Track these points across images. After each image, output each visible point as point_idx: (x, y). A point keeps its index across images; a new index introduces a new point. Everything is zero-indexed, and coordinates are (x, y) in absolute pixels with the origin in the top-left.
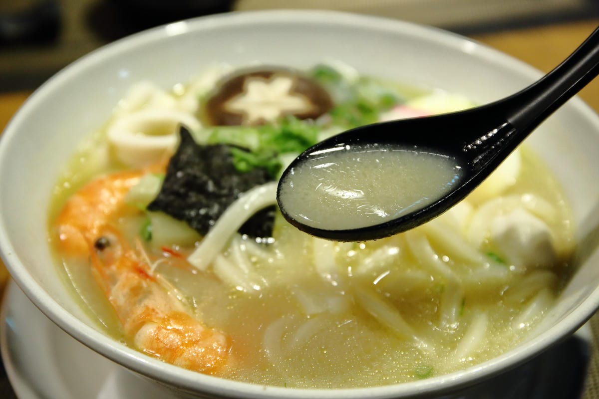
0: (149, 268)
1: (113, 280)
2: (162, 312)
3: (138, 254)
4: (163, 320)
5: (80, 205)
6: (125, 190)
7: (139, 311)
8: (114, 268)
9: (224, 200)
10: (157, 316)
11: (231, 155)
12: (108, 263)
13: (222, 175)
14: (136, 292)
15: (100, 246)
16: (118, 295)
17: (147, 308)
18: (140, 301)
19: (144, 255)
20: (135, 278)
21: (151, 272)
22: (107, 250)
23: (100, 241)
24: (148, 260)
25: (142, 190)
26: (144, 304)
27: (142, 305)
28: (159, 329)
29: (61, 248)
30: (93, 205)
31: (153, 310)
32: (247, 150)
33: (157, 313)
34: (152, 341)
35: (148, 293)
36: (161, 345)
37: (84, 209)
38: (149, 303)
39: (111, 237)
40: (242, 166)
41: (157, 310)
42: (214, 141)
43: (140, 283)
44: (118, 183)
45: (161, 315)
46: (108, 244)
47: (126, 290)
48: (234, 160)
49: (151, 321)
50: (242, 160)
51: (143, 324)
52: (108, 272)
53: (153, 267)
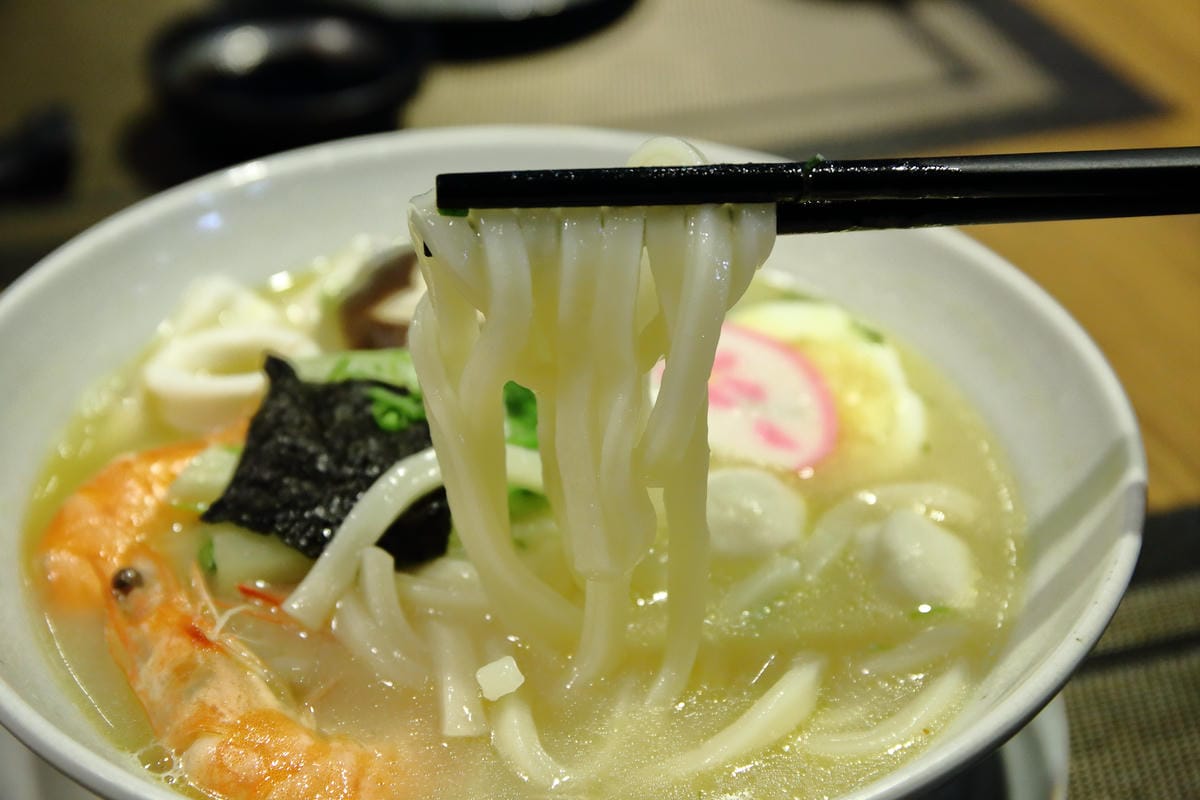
0: (213, 624)
1: (142, 651)
2: (231, 712)
3: (193, 597)
4: (233, 727)
5: (86, 512)
6: (171, 480)
7: (188, 711)
8: (145, 627)
9: (351, 486)
10: (221, 720)
11: (370, 401)
12: (134, 619)
13: (348, 440)
14: (185, 675)
15: (123, 585)
16: (152, 679)
17: (203, 704)
18: (190, 693)
19: (206, 597)
20: (183, 647)
21: (213, 634)
22: (136, 592)
23: (123, 577)
24: (213, 609)
25: (201, 478)
26: (198, 698)
27: (195, 700)
28: (225, 744)
29: (49, 595)
30: (109, 511)
31: (214, 709)
32: (402, 391)
33: (221, 715)
34: (212, 771)
35: (205, 677)
36: (228, 777)
37: (94, 521)
38: (209, 695)
39: (144, 566)
40: (390, 421)
41: (221, 709)
42: (339, 378)
43: (191, 656)
44: (156, 468)
45: (229, 719)
46: (138, 581)
47: (165, 672)
48: (375, 410)
49: (210, 732)
50: (393, 409)
51: (194, 737)
52: (134, 635)
53: (222, 621)
